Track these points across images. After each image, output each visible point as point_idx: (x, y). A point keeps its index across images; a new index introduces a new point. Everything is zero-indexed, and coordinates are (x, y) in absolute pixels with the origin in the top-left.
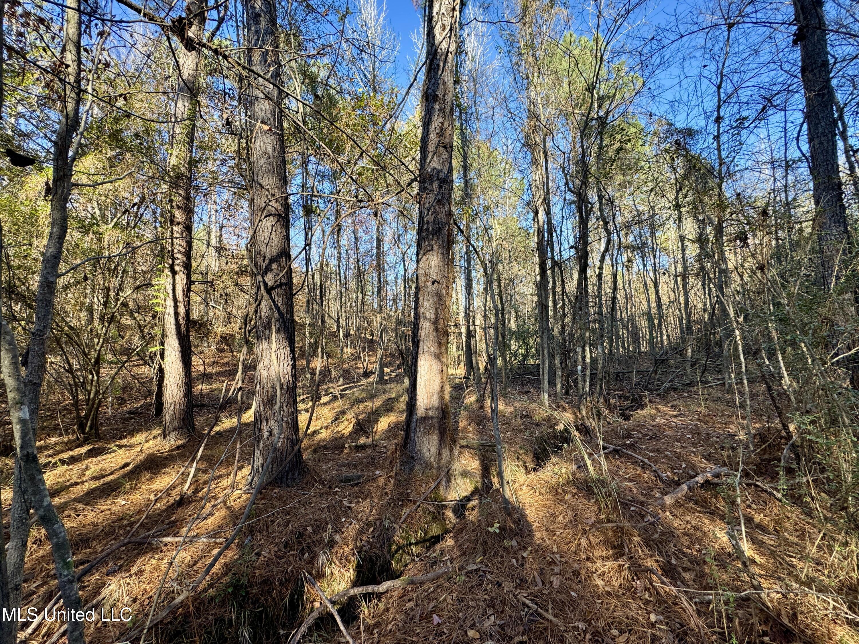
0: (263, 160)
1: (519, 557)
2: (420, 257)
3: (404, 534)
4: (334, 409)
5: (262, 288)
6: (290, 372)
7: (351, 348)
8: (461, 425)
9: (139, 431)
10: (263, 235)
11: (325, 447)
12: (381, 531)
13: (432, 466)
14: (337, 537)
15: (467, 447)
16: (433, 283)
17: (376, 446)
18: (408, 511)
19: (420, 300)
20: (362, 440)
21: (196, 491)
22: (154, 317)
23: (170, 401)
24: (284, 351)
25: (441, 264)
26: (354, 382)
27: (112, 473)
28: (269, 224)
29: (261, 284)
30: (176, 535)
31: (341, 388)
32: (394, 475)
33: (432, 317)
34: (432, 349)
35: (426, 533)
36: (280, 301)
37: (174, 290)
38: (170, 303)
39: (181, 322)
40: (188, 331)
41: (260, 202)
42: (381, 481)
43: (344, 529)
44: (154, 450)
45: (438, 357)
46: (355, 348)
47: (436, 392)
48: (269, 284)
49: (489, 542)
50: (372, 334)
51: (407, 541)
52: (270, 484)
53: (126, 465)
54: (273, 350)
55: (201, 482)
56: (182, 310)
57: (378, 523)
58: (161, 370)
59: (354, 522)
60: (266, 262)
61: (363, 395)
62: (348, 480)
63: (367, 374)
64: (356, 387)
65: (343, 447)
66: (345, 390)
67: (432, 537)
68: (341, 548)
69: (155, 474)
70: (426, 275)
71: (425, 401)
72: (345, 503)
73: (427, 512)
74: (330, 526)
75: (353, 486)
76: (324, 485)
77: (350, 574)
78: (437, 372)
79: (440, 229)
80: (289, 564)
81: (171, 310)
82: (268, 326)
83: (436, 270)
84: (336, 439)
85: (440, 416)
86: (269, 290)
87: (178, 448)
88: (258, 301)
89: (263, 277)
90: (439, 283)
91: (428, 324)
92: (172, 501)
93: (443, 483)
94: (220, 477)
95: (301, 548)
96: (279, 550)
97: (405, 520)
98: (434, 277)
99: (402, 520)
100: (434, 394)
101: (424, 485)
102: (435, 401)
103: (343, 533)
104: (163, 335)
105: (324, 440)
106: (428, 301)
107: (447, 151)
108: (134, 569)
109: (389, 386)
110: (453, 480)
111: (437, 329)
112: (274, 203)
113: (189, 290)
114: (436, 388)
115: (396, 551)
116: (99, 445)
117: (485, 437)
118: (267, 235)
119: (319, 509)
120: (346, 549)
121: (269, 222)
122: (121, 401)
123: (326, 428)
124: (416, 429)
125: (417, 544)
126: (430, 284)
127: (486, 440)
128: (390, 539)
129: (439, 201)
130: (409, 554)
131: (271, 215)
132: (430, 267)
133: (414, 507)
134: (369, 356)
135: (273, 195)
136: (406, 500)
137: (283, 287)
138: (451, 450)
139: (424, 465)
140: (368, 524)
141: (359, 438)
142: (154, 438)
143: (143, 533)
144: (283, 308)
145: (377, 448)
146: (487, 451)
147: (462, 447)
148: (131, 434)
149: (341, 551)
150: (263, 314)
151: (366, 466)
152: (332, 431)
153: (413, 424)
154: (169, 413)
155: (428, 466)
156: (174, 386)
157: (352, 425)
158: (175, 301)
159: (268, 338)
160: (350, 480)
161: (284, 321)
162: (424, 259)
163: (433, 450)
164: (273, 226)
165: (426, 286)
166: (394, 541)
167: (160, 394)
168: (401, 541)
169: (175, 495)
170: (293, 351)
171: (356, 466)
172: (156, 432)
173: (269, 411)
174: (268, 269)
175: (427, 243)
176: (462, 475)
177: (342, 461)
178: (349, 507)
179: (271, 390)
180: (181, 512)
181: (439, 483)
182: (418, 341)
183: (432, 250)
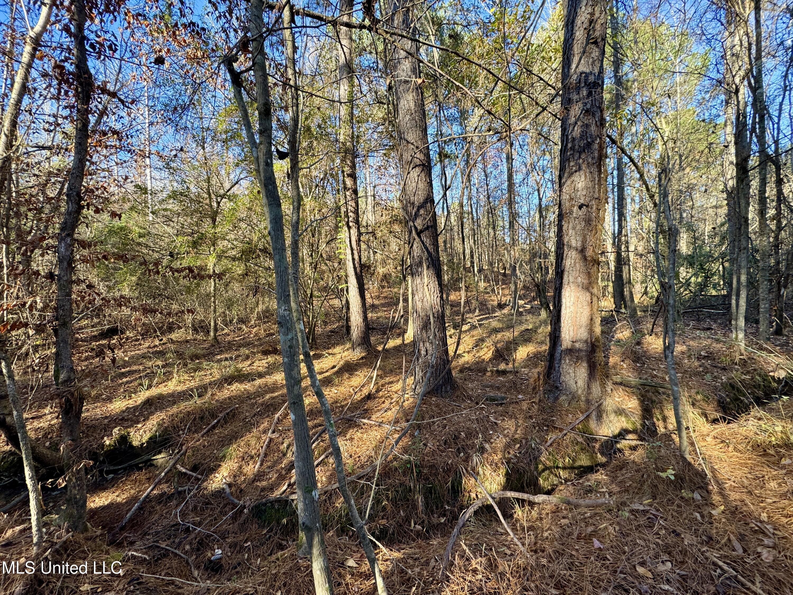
0: (408, 117)
1: (705, 513)
2: (563, 180)
3: (551, 457)
4: (473, 336)
5: (414, 232)
6: (439, 304)
7: (484, 282)
8: (612, 361)
9: (338, 344)
10: (412, 186)
11: (469, 369)
12: (527, 449)
13: (579, 398)
14: (487, 446)
15: (621, 384)
16: (580, 207)
17: (517, 372)
18: (554, 437)
19: (565, 228)
20: (502, 366)
21: (378, 391)
22: (340, 263)
23: (355, 324)
24: (434, 285)
25: (590, 184)
26: (489, 314)
27: (327, 371)
28: (416, 175)
29: (413, 228)
30: (369, 418)
31: (478, 318)
32: (537, 401)
33: (579, 244)
34: (579, 279)
35: (574, 461)
36: (428, 242)
37: (350, 241)
38: (349, 251)
39: (357, 265)
40: (361, 272)
41: (407, 156)
42: (525, 406)
43: (492, 440)
44: (348, 358)
45: (588, 288)
46: (489, 281)
47: (585, 324)
48: (419, 228)
49: (660, 487)
50: (505, 268)
51: (554, 463)
52: (429, 393)
53: (334, 367)
54: (425, 284)
55: (380, 384)
56: (356, 257)
57: (524, 441)
58: (347, 302)
59: (501, 436)
60: (415, 209)
61: (500, 326)
62: (492, 399)
63: (501, 306)
64: (492, 318)
65: (485, 371)
66: (481, 320)
67: (581, 467)
68: (491, 455)
69: (351, 375)
70: (571, 199)
71: (571, 333)
72: (492, 419)
73: (575, 442)
74: (480, 436)
75: (497, 405)
76: (472, 400)
77: (501, 479)
78: (585, 303)
79: (589, 145)
80: (449, 458)
81: (349, 257)
82: (420, 264)
83: (584, 193)
84: (478, 363)
85: (589, 349)
86: (419, 234)
87: (362, 358)
88: (410, 243)
89: (413, 222)
90: (587, 206)
91: (574, 253)
92: (364, 396)
93: (594, 416)
94: (392, 383)
95: (457, 447)
96: (440, 445)
97: (551, 445)
98: (582, 201)
99: (548, 444)
100: (581, 327)
101: (570, 416)
102: (583, 334)
103: (492, 443)
104: (347, 276)
105: (468, 363)
106: (574, 228)
107: (598, 46)
108: (348, 436)
109: (524, 318)
110: (604, 415)
111: (585, 258)
112: (418, 155)
113: (359, 240)
114: (584, 320)
115: (543, 471)
116: (318, 352)
117: (645, 377)
118: (414, 184)
119: (470, 420)
120: (495, 457)
121: (415, 173)
122: (325, 323)
123: (468, 352)
124: (560, 360)
125: (564, 468)
126: (575, 209)
127: (646, 379)
128: (536, 459)
129: (587, 111)
130: (556, 475)
131: (417, 166)
132: (575, 190)
133: (560, 435)
134: (503, 289)
135: (417, 148)
136: (552, 427)
137: (430, 229)
138: (603, 386)
139: (570, 396)
140: (514, 441)
141: (498, 364)
142: (348, 349)
143: (349, 415)
144: (431, 248)
145: (518, 375)
146: (648, 391)
147: (615, 383)
148: (334, 345)
149: (491, 458)
150: (415, 254)
151: (509, 390)
152: (474, 356)
153: (557, 355)
154: (355, 333)
155: (574, 397)
156: (356, 313)
157: (491, 351)
158: (352, 250)
159: (421, 274)
160: (494, 400)
161: (432, 258)
162: (569, 182)
163: (581, 383)
164: (418, 176)
165: (571, 212)
166: (541, 461)
167: (348, 319)
168: (548, 462)
169: (365, 391)
170: (440, 285)
171: (498, 388)
172: (348, 345)
173: (425, 335)
174: (417, 215)
175: (572, 164)
176: (616, 412)
177: (485, 383)
178: (495, 423)
179: (425, 317)
180: (370, 404)
181: (588, 416)
182: (563, 272)
183: (580, 169)
